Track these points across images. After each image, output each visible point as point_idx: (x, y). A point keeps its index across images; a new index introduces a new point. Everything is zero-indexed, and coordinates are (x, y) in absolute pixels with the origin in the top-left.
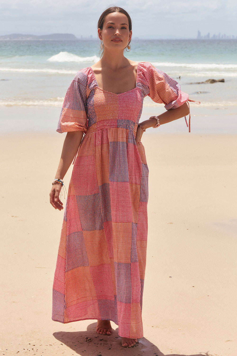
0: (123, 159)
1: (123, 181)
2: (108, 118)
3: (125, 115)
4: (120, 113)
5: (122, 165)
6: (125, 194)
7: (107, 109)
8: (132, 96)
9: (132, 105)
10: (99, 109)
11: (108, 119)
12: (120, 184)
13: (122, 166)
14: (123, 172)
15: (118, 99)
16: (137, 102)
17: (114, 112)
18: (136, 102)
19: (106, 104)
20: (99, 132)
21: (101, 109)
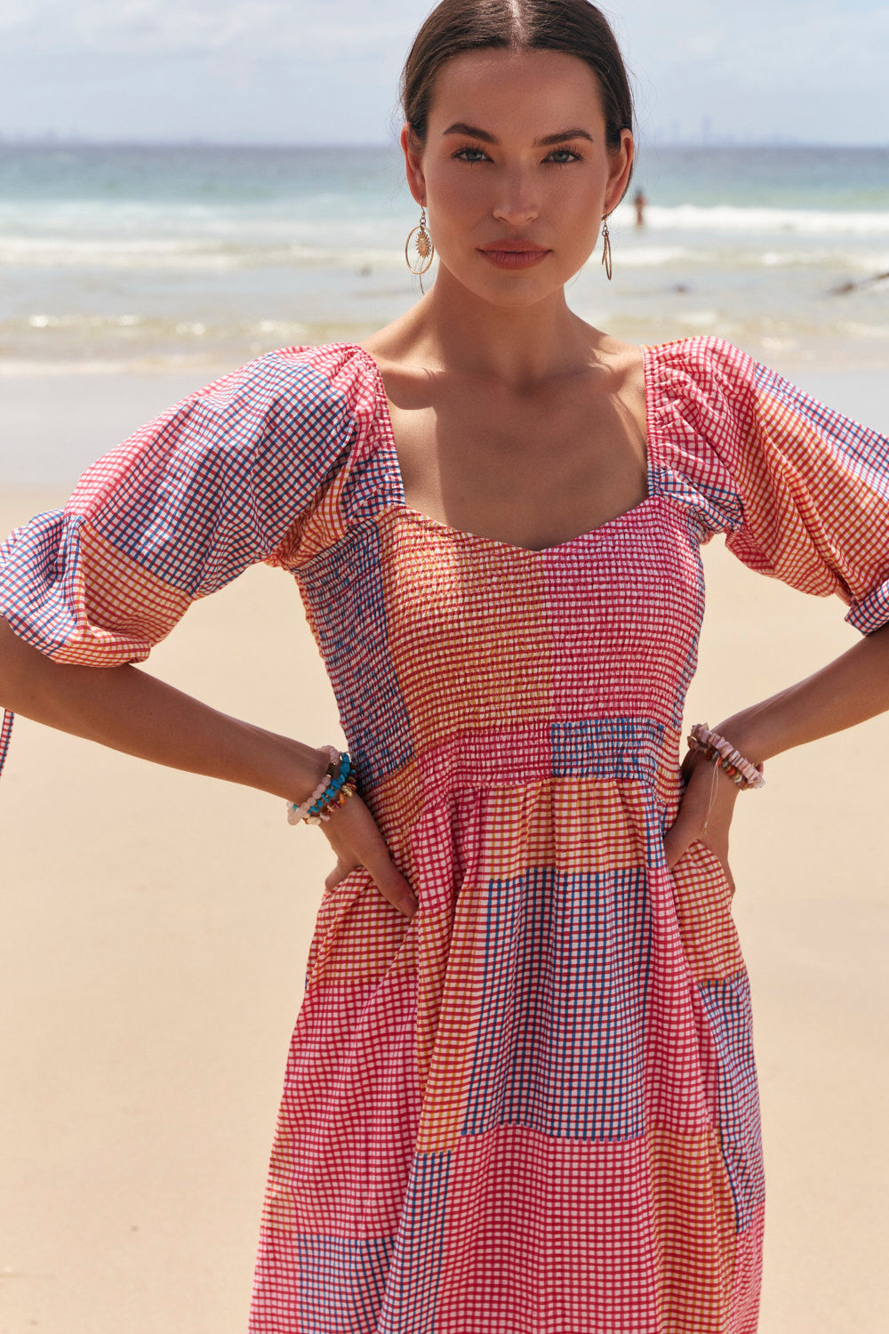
0: (594, 990)
1: (589, 1134)
2: (490, 719)
3: (599, 686)
4: (566, 680)
5: (583, 1031)
6: (604, 1218)
7: (480, 658)
8: (632, 553)
9: (642, 614)
10: (426, 661)
11: (489, 727)
12: (572, 1153)
13: (582, 1039)
14: (592, 1076)
15: (544, 585)
16: (669, 592)
17: (527, 675)
18: (664, 592)
19: (469, 624)
20: (434, 819)
21: (436, 662)
